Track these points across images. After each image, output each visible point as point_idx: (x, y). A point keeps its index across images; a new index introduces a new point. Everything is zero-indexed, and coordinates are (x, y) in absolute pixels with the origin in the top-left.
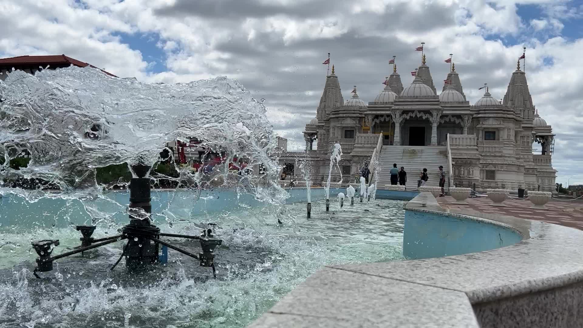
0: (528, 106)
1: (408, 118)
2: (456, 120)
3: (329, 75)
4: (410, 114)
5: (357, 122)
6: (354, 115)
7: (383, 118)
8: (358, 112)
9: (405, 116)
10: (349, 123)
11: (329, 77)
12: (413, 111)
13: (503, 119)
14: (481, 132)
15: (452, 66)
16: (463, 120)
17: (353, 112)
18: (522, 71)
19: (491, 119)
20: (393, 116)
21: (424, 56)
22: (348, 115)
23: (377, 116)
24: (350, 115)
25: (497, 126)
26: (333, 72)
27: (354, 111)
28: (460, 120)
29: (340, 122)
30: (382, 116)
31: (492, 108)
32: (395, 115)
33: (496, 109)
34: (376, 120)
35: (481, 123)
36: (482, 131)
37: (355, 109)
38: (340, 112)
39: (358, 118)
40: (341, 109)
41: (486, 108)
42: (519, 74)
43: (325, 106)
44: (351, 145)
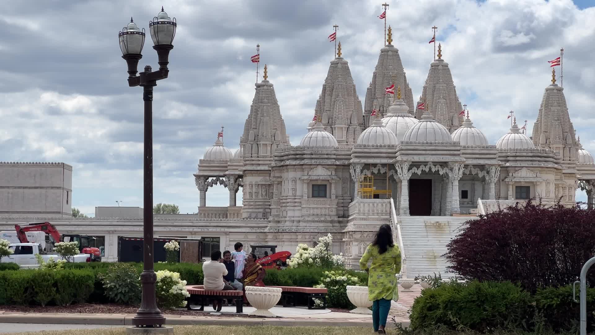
0: (570, 141)
1: (419, 172)
2: (479, 172)
3: (260, 82)
4: (422, 167)
5: (334, 173)
6: (329, 162)
7: (377, 168)
8: (335, 157)
9: (414, 170)
10: (320, 173)
11: (258, 86)
12: (425, 163)
13: (540, 169)
14: (511, 187)
15: (437, 49)
16: (488, 172)
17: (326, 156)
18: (559, 85)
19: (524, 169)
20: (399, 171)
21: (390, 30)
22: (318, 161)
23: (367, 166)
24: (321, 161)
25: (532, 180)
26: (265, 77)
27: (327, 154)
28: (485, 173)
29: (306, 173)
30: (375, 165)
31: (525, 154)
32: (402, 168)
33: (531, 154)
34: (365, 171)
35: (510, 174)
36: (512, 185)
37: (329, 152)
38: (305, 156)
39: (335, 167)
40: (305, 152)
41: (518, 154)
42: (555, 91)
43: (256, 136)
44: (325, 208)
